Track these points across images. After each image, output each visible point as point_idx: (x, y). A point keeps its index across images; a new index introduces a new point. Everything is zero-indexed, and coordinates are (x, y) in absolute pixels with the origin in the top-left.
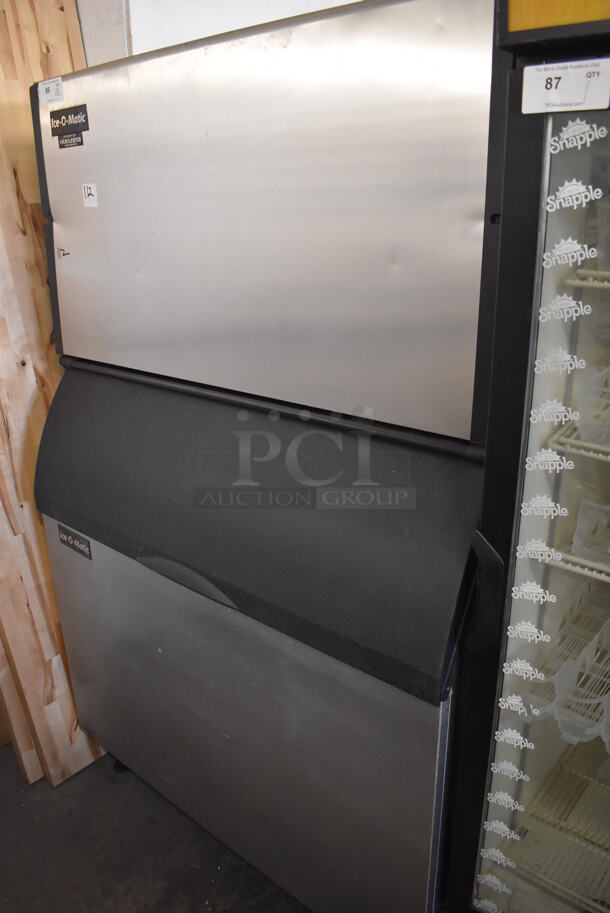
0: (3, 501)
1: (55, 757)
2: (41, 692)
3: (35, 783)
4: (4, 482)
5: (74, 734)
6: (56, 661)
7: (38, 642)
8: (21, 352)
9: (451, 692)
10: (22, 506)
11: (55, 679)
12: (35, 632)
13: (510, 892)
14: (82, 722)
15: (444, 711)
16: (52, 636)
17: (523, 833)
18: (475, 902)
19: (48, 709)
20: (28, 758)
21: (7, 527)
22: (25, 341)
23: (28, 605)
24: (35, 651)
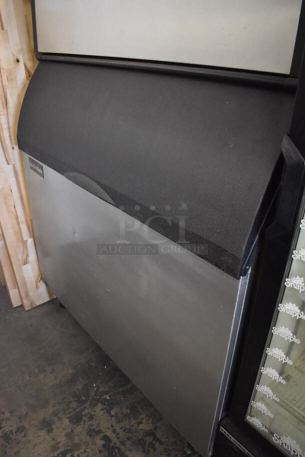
0: (2, 142)
1: (27, 295)
2: (20, 257)
3: (17, 307)
4: (3, 131)
5: (39, 284)
6: (30, 242)
7: (20, 229)
8: (17, 53)
9: (250, 271)
10: (13, 148)
11: (29, 251)
12: (18, 223)
13: (273, 417)
14: (43, 278)
15: (243, 284)
16: (28, 227)
17: (287, 378)
18: (248, 417)
19: (24, 267)
20: (13, 294)
21: (3, 159)
22: (19, 47)
23: (15, 207)
24: (18, 234)
